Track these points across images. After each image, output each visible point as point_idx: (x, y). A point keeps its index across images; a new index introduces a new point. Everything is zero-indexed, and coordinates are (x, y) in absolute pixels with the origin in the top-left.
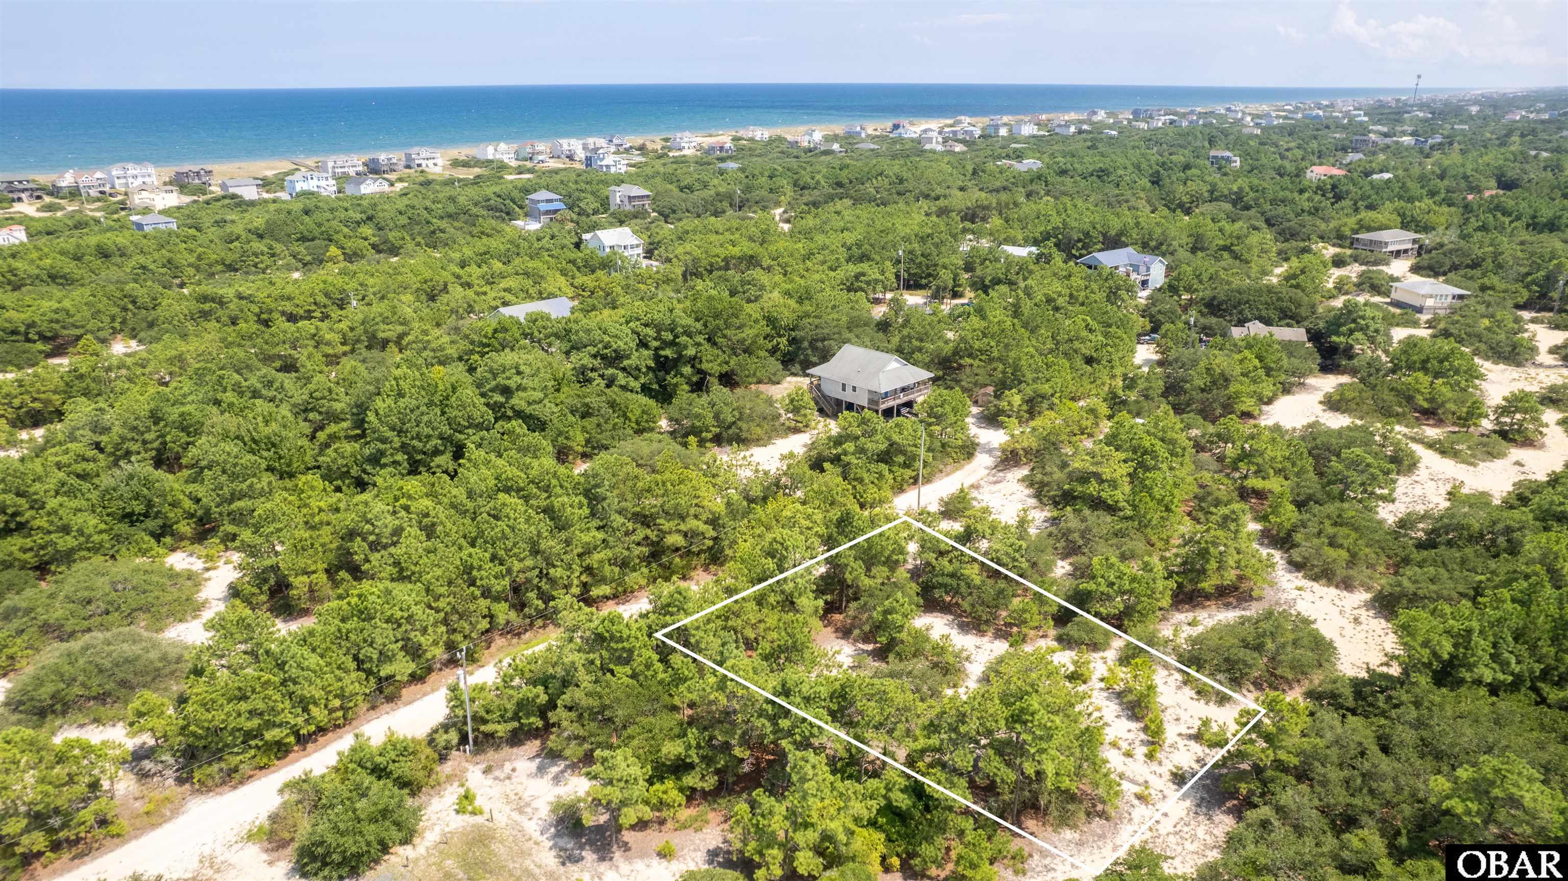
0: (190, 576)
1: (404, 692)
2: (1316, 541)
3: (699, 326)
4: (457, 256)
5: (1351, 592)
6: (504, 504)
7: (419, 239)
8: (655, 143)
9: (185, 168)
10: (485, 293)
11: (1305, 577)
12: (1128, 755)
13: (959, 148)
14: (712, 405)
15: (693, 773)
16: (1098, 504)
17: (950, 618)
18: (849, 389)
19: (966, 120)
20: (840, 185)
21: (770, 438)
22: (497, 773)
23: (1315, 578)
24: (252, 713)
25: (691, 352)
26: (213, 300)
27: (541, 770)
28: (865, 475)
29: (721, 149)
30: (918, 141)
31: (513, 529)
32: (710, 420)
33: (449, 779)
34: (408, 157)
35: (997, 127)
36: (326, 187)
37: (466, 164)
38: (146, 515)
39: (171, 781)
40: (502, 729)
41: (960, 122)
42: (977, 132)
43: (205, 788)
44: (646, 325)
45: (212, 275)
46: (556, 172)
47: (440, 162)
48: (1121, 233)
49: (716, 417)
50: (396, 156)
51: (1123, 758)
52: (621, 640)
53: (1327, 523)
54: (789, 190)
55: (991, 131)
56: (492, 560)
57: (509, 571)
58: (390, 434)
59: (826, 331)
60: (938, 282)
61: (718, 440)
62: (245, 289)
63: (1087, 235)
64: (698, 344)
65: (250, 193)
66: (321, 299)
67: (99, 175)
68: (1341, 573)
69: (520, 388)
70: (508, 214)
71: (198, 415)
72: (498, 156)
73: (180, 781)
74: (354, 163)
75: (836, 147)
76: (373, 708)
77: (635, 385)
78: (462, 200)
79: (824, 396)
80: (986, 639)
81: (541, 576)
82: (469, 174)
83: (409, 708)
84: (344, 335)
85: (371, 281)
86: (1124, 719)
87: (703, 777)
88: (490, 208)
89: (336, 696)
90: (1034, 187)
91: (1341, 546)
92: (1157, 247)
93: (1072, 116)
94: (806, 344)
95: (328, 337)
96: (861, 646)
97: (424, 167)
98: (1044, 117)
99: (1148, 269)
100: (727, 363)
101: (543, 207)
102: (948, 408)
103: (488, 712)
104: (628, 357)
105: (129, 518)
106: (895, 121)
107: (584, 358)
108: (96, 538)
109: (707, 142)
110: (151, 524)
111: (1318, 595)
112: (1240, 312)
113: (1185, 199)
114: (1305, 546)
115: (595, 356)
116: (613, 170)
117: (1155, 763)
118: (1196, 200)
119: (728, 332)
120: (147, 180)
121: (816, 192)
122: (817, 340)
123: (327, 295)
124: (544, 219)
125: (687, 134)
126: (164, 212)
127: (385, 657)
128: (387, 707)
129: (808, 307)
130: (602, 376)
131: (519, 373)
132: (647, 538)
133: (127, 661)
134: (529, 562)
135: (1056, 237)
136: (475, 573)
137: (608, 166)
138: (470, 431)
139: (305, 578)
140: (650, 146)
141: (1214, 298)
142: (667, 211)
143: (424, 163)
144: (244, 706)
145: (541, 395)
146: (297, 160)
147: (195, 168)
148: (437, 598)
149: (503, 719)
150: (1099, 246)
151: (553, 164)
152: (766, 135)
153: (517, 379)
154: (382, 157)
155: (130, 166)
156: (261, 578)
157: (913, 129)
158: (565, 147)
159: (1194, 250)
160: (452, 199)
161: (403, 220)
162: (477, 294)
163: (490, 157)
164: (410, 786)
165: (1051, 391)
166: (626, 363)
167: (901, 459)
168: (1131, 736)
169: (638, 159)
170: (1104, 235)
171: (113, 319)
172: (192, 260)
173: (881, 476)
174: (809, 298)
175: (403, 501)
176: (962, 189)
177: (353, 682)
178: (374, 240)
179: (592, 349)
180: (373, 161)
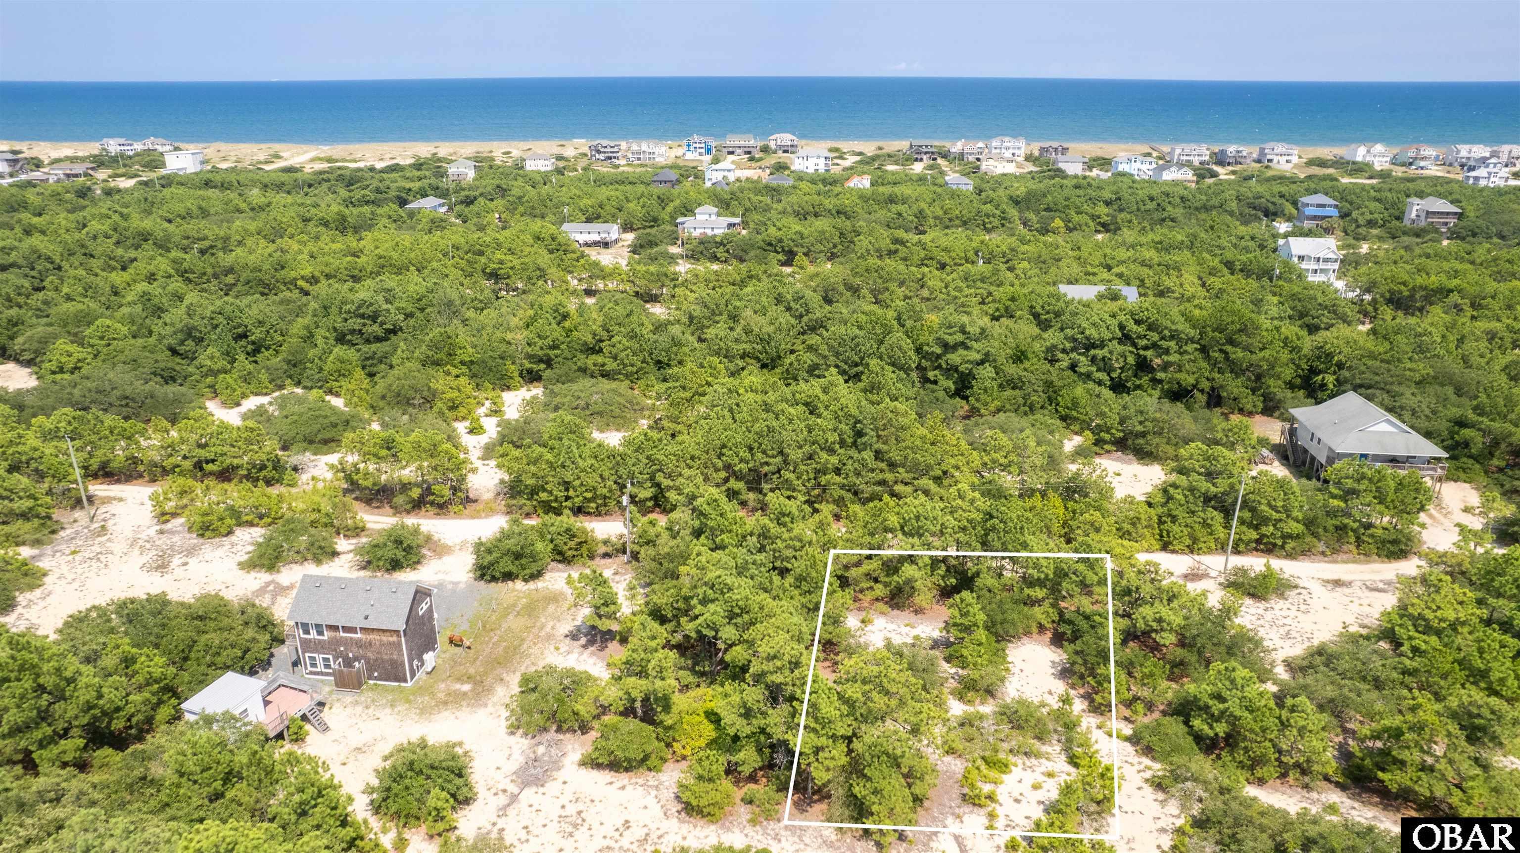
3: (1194, 334)
9: (1046, 145)
18: (1315, 441)
34: (1262, 152)
36: (1145, 170)
37: (1321, 164)
38: (668, 365)
44: (1140, 322)
47: (1295, 159)
49: (1122, 422)
50: (1250, 151)
65: (1072, 168)
67: (981, 144)
72: (1369, 158)
74: (1201, 152)
79: (1295, 442)
82: (1304, 173)
97: (1275, 163)
100: (1209, 379)
101: (1310, 211)
105: (660, 364)
120: (1017, 152)
131: (964, 332)
132: (884, 480)
137: (1477, 178)
143: (1276, 159)
145: (980, 357)
146: (1161, 147)
147: (1055, 144)
154: (1231, 149)
155: (1007, 139)
158: (1464, 154)
163: (1359, 159)
172: (940, 213)
178: (1105, 219)
179: (1069, 332)
180: (1223, 152)
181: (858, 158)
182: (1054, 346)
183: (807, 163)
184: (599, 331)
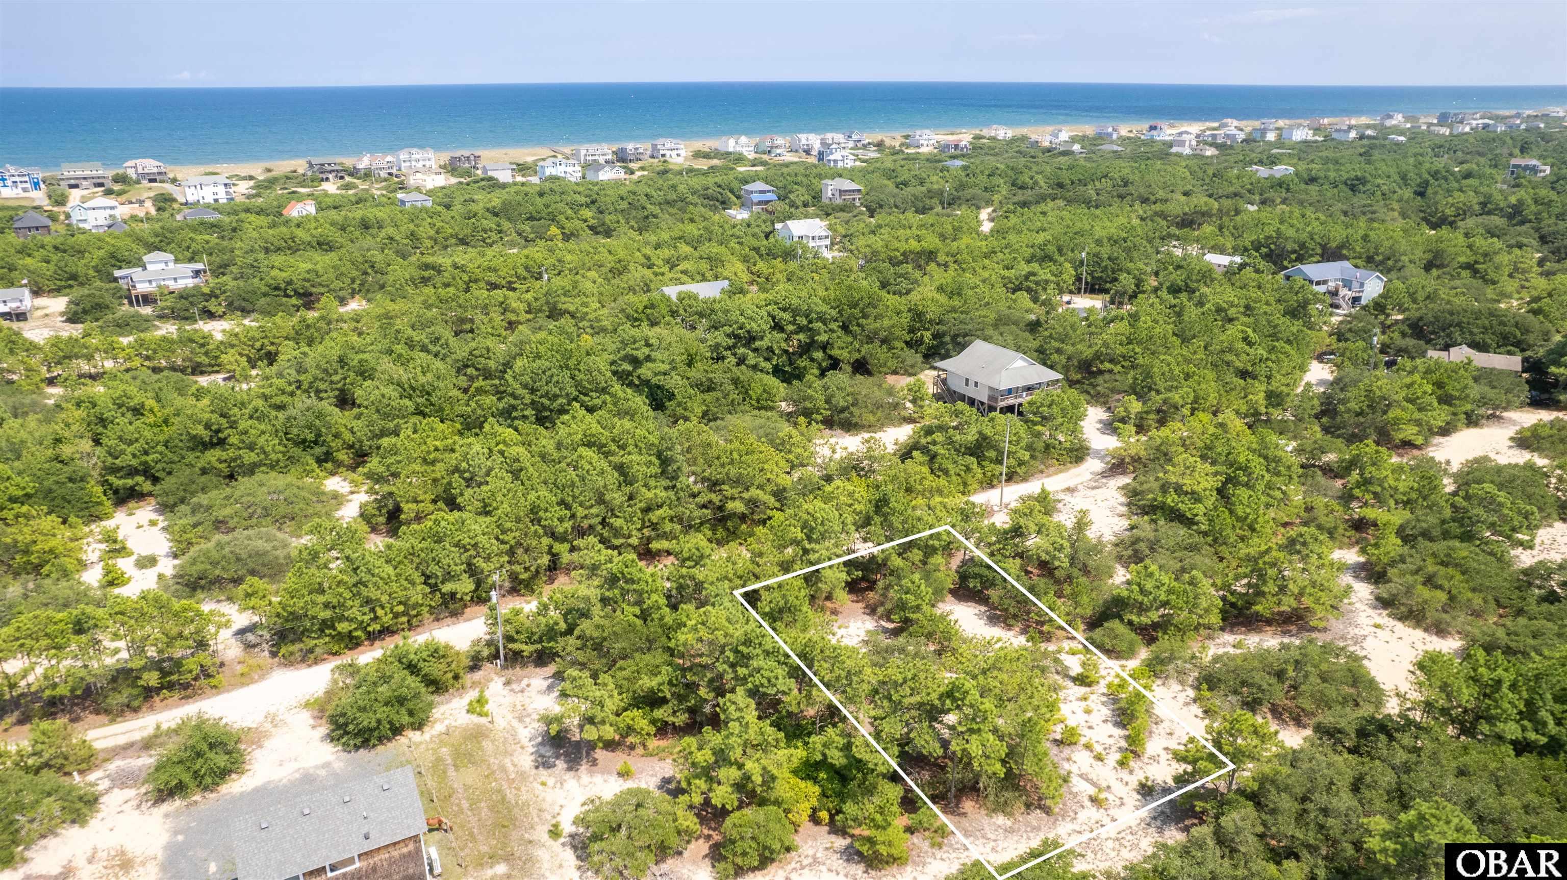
0: (336, 496)
1: (468, 610)
2: (1410, 578)
3: (834, 313)
4: (653, 239)
5: (1443, 637)
6: (580, 456)
7: (633, 223)
8: (893, 139)
9: (457, 154)
10: (663, 274)
11: (1389, 616)
12: (1099, 758)
13: (1210, 152)
14: (826, 388)
15: (665, 707)
16: (1178, 517)
17: (983, 608)
18: (971, 384)
19: (1233, 123)
20: (1060, 185)
21: (883, 425)
22: (514, 686)
23: (1401, 618)
24: (326, 605)
25: (823, 338)
26: (433, 268)
27: (550, 688)
28: (950, 467)
29: (956, 146)
30: (1170, 145)
31: (583, 479)
32: (821, 402)
33: (474, 684)
34: (654, 147)
35: (1264, 132)
36: (571, 172)
37: (706, 156)
38: (316, 443)
39: (266, 653)
40: (528, 649)
41: (1226, 125)
42: (1241, 136)
43: (289, 662)
44: (784, 310)
45: (446, 247)
46: (787, 165)
47: (683, 153)
48: (1342, 246)
49: (828, 401)
50: (644, 147)
51: (1092, 761)
52: (632, 581)
53: (1430, 561)
54: (1004, 190)
55: (1258, 136)
56: (559, 504)
57: (573, 516)
58: (521, 391)
59: (970, 327)
60: (1118, 287)
61: (829, 423)
62: (460, 261)
63: (1303, 246)
64: (832, 331)
65: (504, 176)
66: (521, 271)
67: (389, 158)
68: (1431, 616)
69: (648, 358)
70: (723, 203)
71: (373, 363)
72: (738, 149)
73: (274, 654)
74: (604, 151)
75: (1077, 147)
76: (437, 620)
77: (767, 366)
78: (682, 188)
79: (948, 390)
80: (1011, 633)
81: (603, 522)
82: (703, 165)
83: (468, 624)
84: (529, 305)
85: (569, 257)
86: (1110, 725)
87: (674, 712)
88: (707, 197)
89: (400, 603)
90: (1271, 194)
91: (1440, 587)
92: (1382, 263)
93: (1364, 120)
94: (947, 339)
95: (514, 305)
96: (883, 623)
97: (667, 158)
98: (1326, 121)
99: (1362, 285)
100: (859, 351)
101: (756, 197)
102: (1055, 410)
103: (518, 632)
104: (762, 338)
105: (303, 444)
106: (1153, 123)
107: (720, 337)
108: (273, 456)
109: (944, 138)
110: (318, 450)
111: (1397, 635)
112: (1449, 335)
113: (1448, 212)
114: (1396, 583)
115: (728, 336)
116: (840, 164)
117: (1126, 771)
118: (1463, 213)
119: (863, 321)
120: (428, 164)
121: (1029, 192)
122: (957, 336)
123: (527, 268)
124: (755, 208)
125: (927, 131)
126: (430, 193)
127: (449, 576)
128: (449, 620)
129: (956, 302)
130: (735, 354)
131: (648, 345)
132: (710, 502)
133: (257, 554)
134: (594, 511)
135: (1268, 247)
136: (541, 514)
137: (835, 161)
138: (594, 394)
139: (414, 506)
140: (888, 142)
141: (1421, 319)
142: (874, 206)
143: (668, 153)
144: (321, 599)
145: (667, 367)
146: (557, 148)
147: (466, 153)
148: (504, 532)
149: (529, 641)
150: (1318, 258)
151: (789, 157)
152: (1010, 134)
153: (646, 351)
154: (630, 146)
155: (414, 151)
156: (380, 504)
157: (1167, 133)
158: (804, 142)
159: (1428, 267)
160: (674, 187)
161: (624, 205)
162: (656, 274)
163: (731, 150)
164: (436, 686)
165: (1181, 402)
166: (758, 344)
167: (992, 454)
168: (1111, 741)
169: (873, 154)
170: (1324, 247)
171: (353, 281)
172: (432, 233)
173: (968, 469)
174: (959, 294)
175: (501, 446)
176: (1186, 194)
177: (418, 593)
178: (592, 222)
179: (727, 329)
180: (623, 150)
181: (252, 183)
182: (717, 345)
183: (202, 193)
184: (215, 417)
